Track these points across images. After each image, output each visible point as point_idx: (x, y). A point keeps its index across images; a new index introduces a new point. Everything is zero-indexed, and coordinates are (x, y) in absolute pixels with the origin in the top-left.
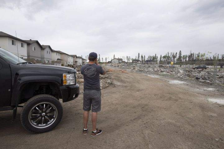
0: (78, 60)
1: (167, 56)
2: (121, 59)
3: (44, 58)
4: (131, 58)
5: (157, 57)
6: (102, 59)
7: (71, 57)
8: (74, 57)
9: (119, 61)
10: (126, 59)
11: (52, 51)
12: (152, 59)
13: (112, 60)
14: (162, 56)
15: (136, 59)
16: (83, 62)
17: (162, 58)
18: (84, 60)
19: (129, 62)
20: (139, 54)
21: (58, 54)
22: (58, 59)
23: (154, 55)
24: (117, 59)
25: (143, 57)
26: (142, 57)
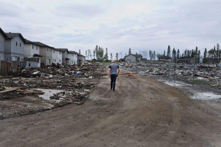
0: (70, 56)
1: (216, 49)
2: (140, 56)
3: (10, 53)
4: (156, 54)
5: (199, 51)
6: (111, 55)
7: (58, 52)
8: (63, 51)
9: (137, 57)
10: (149, 55)
11: (26, 42)
12: (190, 55)
13: (125, 57)
14: (208, 51)
15: (164, 55)
16: (80, 60)
17: (208, 54)
18: (81, 57)
19: (153, 59)
20: (169, 47)
21: (35, 47)
22: (35, 55)
23: (195, 49)
24: (134, 55)
25: (177, 51)
26: (174, 51)
